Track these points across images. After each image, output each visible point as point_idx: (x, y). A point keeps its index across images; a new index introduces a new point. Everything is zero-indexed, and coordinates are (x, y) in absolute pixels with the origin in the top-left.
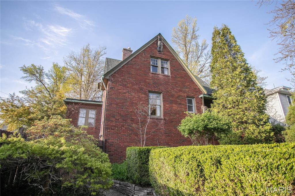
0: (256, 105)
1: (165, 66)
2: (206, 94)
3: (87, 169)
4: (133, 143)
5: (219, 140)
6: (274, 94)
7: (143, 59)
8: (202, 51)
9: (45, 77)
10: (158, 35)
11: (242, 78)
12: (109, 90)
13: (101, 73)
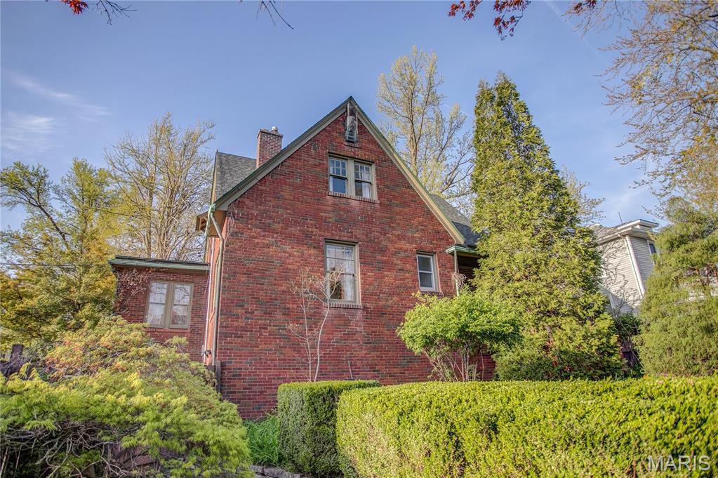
0: (578, 272)
1: (365, 177)
2: (462, 244)
3: (193, 444)
4: (290, 369)
5: (495, 355)
6: (619, 238)
7: (312, 161)
8: (452, 132)
9: (53, 195)
10: (346, 102)
11: (545, 208)
12: (228, 240)
13: (202, 186)
